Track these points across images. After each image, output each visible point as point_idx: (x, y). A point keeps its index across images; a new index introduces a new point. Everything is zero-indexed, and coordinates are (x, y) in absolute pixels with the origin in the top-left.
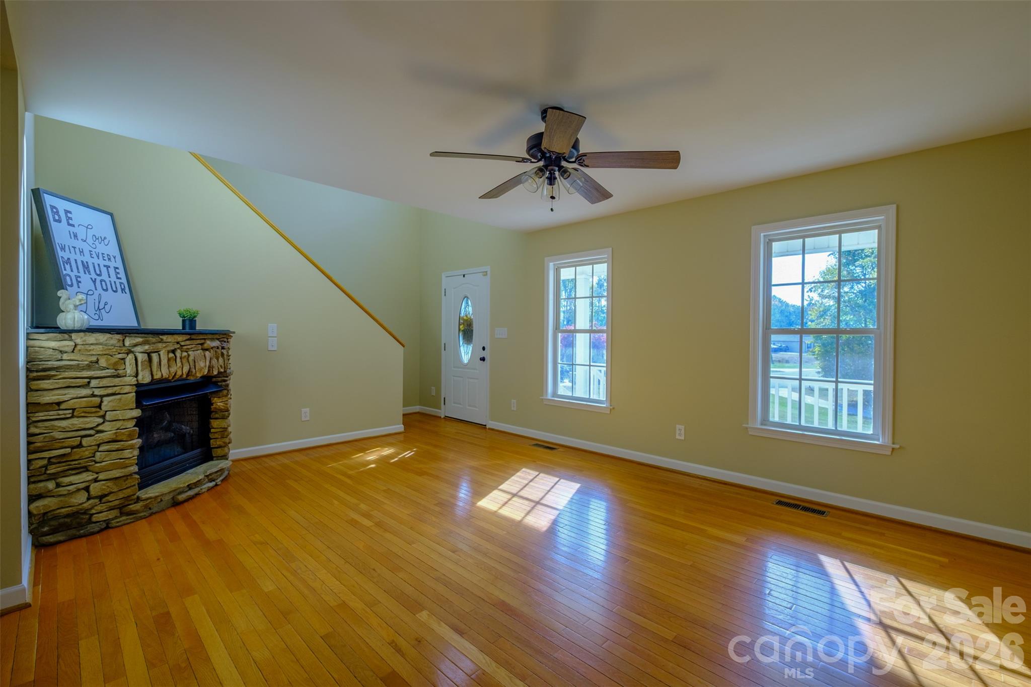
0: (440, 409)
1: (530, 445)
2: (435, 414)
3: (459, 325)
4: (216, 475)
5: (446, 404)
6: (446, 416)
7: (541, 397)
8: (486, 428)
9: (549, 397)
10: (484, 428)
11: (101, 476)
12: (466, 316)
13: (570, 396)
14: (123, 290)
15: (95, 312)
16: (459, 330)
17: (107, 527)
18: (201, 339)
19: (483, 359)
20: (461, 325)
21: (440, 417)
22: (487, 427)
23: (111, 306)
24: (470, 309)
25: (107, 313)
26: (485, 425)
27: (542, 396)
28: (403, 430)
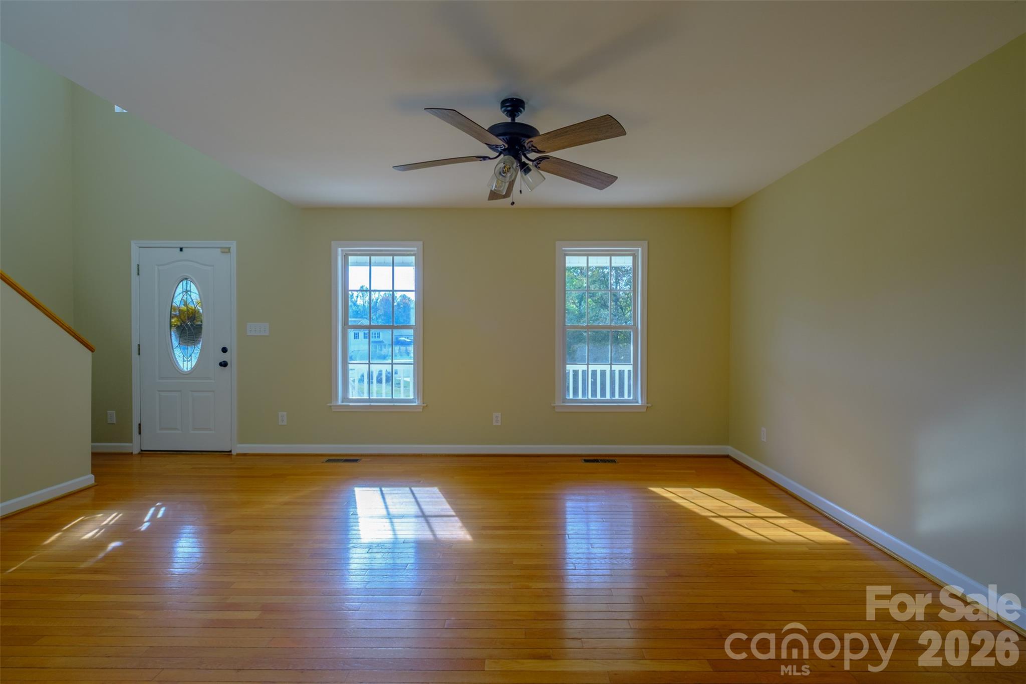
0: (131, 441)
1: (323, 462)
2: (124, 451)
3: (171, 317)
5: (142, 433)
6: (142, 451)
7: (329, 404)
8: (231, 455)
9: (340, 403)
10: (229, 455)
12: (186, 304)
13: (366, 399)
16: (171, 326)
19: (224, 364)
20: (173, 318)
21: (132, 453)
22: (234, 453)
24: (195, 296)
26: (231, 451)
27: (331, 403)
28: (93, 482)
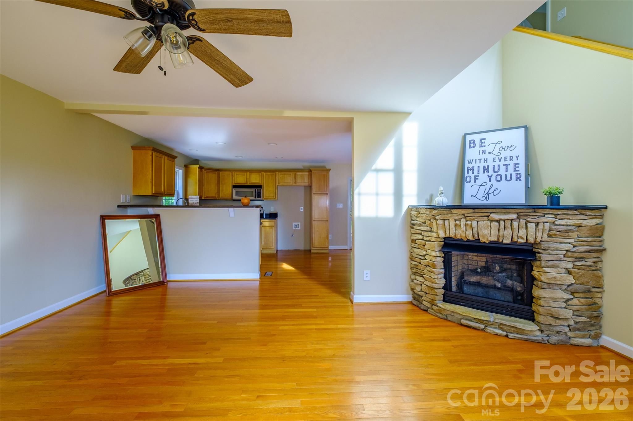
4: (510, 329)
11: (426, 282)
14: (518, 178)
15: (484, 196)
17: (427, 311)
18: (487, 212)
23: (501, 191)
25: (494, 195)
